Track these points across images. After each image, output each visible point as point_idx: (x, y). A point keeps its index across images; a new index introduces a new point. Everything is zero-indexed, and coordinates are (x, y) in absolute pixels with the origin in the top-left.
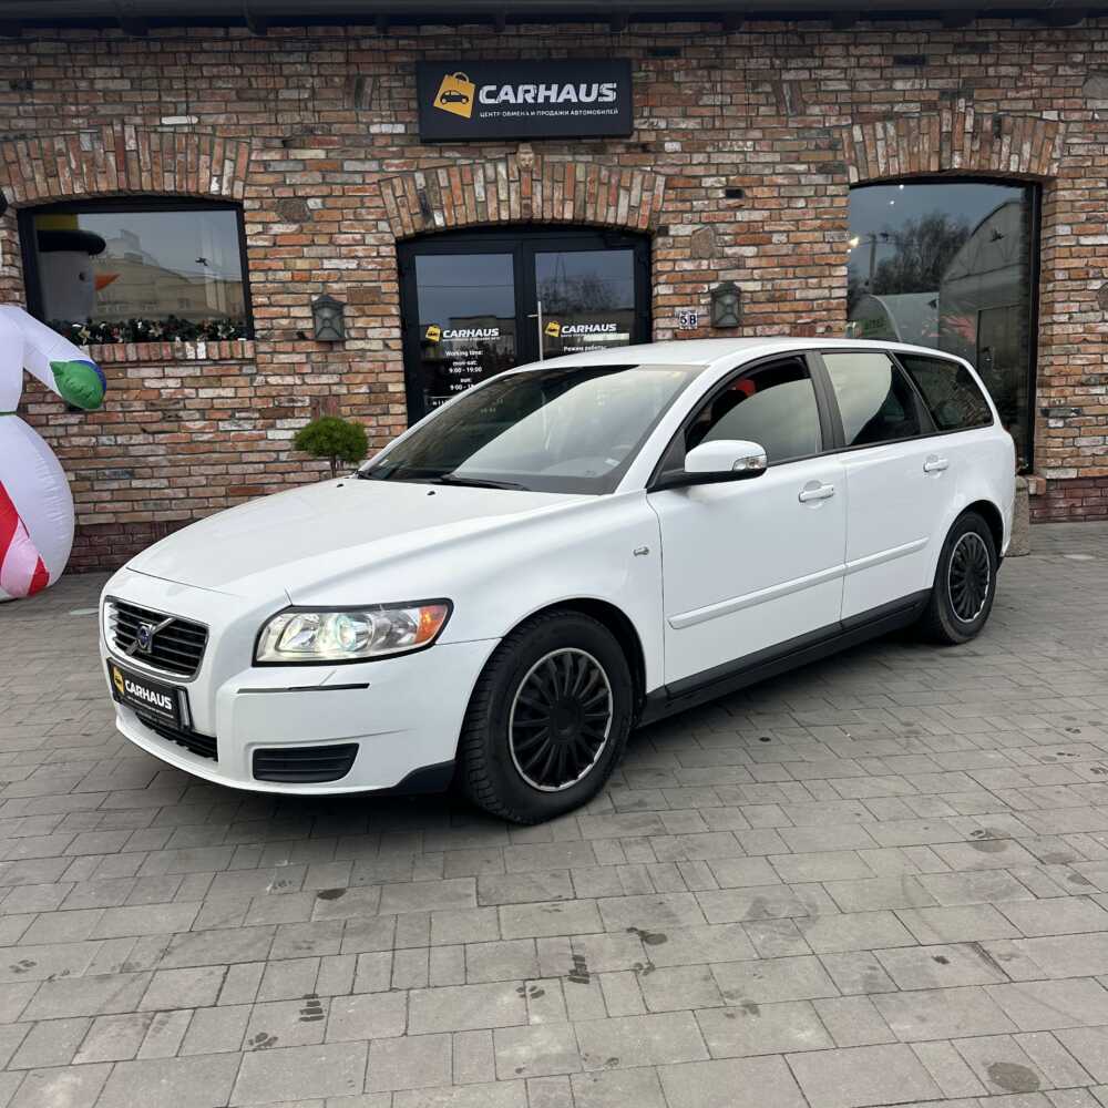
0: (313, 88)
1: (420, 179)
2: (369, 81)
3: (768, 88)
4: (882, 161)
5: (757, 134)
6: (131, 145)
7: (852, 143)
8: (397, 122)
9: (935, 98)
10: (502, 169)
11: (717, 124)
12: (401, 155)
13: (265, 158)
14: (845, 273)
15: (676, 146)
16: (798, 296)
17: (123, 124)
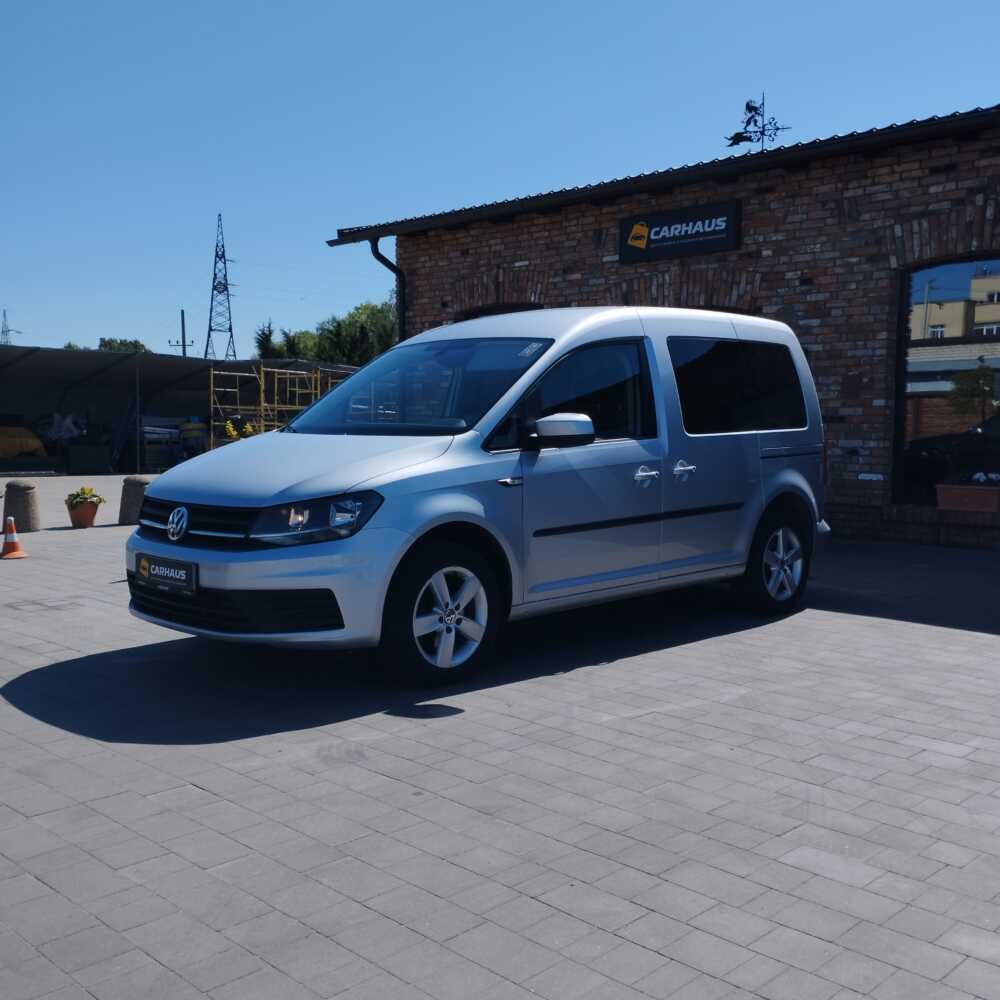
0: (579, 241)
1: (624, 286)
2: (605, 232)
3: (832, 205)
4: (917, 249)
5: (824, 239)
6: (501, 279)
7: (893, 237)
8: (615, 254)
9: (963, 194)
10: (667, 277)
11: (797, 234)
12: (616, 273)
13: (557, 280)
14: (884, 337)
15: (769, 252)
16: (849, 354)
17: (499, 267)
